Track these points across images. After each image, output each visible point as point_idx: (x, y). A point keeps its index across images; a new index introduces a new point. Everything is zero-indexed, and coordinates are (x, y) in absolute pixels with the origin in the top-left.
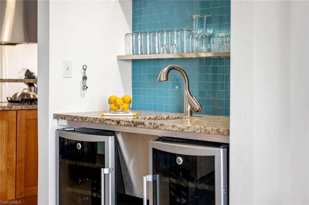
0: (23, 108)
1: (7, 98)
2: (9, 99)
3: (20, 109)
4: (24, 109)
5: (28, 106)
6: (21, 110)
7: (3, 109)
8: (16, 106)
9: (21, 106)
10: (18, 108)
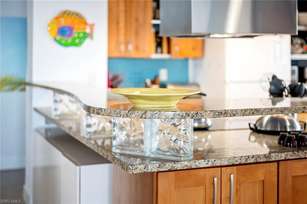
0: (289, 157)
1: (249, 124)
2: (252, 126)
3: (283, 158)
4: (291, 158)
5: (296, 153)
6: (285, 160)
7: (255, 161)
8: (277, 154)
9: (286, 153)
10: (281, 157)
